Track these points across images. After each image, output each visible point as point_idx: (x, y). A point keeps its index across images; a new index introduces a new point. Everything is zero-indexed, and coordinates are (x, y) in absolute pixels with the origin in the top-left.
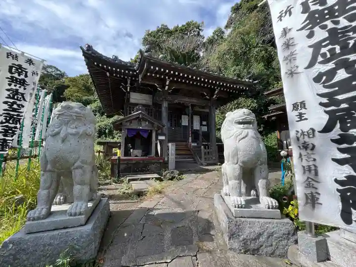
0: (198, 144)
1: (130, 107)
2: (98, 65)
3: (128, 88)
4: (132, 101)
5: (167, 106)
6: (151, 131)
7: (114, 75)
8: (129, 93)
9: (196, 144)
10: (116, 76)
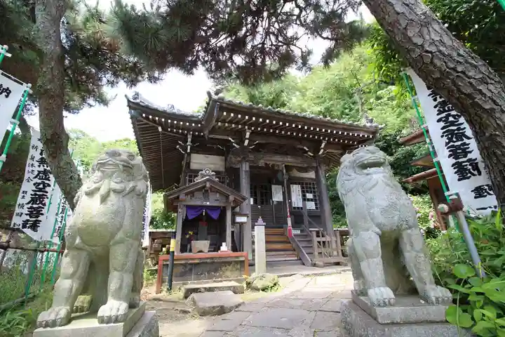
0: (301, 231)
1: (190, 176)
2: (147, 118)
3: (189, 147)
4: (194, 166)
5: (248, 169)
6: (224, 208)
7: (169, 130)
8: (189, 154)
9: (298, 232)
10: (172, 131)
